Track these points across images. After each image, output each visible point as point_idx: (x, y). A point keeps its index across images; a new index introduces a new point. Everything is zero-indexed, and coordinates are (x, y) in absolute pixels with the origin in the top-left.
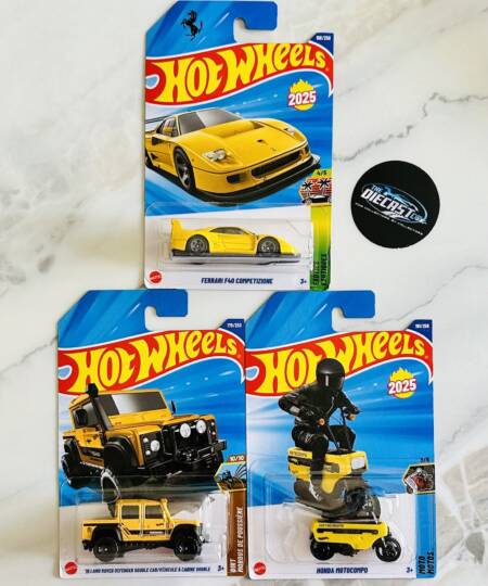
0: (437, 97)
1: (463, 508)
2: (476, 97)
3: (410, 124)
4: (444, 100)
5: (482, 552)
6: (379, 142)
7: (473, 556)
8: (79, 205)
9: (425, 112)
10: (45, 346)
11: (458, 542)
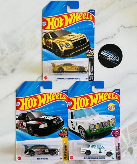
1: (127, 140)
3: (115, 34)
4: (124, 27)
5: (132, 152)
6: (106, 38)
7: (130, 153)
8: (22, 54)
9: (119, 30)
10: (13, 93)
11: (126, 149)
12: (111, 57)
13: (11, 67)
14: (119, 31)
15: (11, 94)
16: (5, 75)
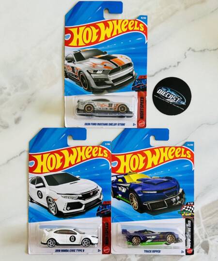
0: (191, 49)
1: (200, 230)
2: (208, 50)
3: (179, 61)
4: (194, 51)
5: (208, 249)
6: (165, 69)
7: (204, 251)
8: (33, 94)
10: (17, 156)
11: (198, 244)
12: (172, 98)
13: (14, 114)
14: (186, 57)
16: (6, 127)
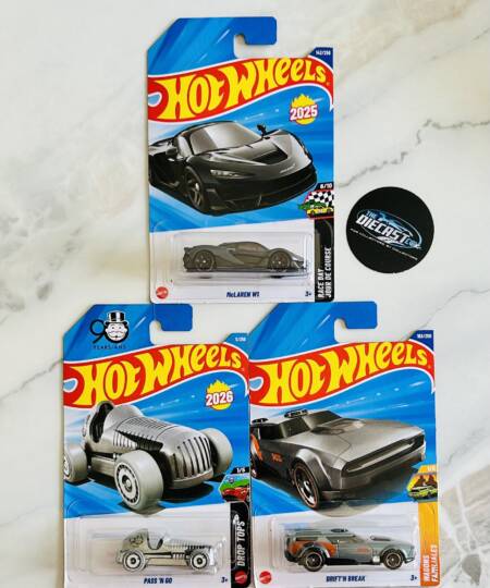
0: (430, 125)
1: (459, 530)
2: (469, 123)
3: (403, 150)
4: (437, 126)
5: (479, 574)
6: (374, 168)
7: (470, 578)
8: (77, 232)
9: (418, 138)
10: (45, 372)
11: (455, 564)
12: (391, 235)
13: (37, 278)
14: (419, 142)
15: (39, 375)
16: (17, 307)
